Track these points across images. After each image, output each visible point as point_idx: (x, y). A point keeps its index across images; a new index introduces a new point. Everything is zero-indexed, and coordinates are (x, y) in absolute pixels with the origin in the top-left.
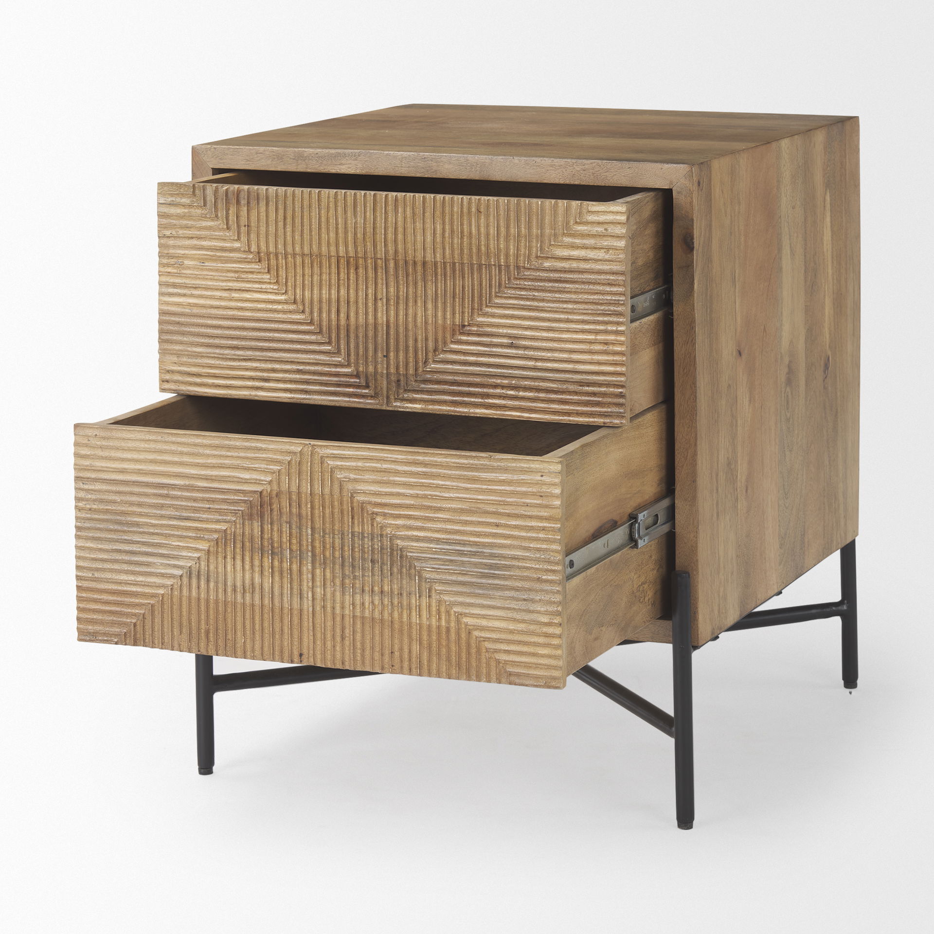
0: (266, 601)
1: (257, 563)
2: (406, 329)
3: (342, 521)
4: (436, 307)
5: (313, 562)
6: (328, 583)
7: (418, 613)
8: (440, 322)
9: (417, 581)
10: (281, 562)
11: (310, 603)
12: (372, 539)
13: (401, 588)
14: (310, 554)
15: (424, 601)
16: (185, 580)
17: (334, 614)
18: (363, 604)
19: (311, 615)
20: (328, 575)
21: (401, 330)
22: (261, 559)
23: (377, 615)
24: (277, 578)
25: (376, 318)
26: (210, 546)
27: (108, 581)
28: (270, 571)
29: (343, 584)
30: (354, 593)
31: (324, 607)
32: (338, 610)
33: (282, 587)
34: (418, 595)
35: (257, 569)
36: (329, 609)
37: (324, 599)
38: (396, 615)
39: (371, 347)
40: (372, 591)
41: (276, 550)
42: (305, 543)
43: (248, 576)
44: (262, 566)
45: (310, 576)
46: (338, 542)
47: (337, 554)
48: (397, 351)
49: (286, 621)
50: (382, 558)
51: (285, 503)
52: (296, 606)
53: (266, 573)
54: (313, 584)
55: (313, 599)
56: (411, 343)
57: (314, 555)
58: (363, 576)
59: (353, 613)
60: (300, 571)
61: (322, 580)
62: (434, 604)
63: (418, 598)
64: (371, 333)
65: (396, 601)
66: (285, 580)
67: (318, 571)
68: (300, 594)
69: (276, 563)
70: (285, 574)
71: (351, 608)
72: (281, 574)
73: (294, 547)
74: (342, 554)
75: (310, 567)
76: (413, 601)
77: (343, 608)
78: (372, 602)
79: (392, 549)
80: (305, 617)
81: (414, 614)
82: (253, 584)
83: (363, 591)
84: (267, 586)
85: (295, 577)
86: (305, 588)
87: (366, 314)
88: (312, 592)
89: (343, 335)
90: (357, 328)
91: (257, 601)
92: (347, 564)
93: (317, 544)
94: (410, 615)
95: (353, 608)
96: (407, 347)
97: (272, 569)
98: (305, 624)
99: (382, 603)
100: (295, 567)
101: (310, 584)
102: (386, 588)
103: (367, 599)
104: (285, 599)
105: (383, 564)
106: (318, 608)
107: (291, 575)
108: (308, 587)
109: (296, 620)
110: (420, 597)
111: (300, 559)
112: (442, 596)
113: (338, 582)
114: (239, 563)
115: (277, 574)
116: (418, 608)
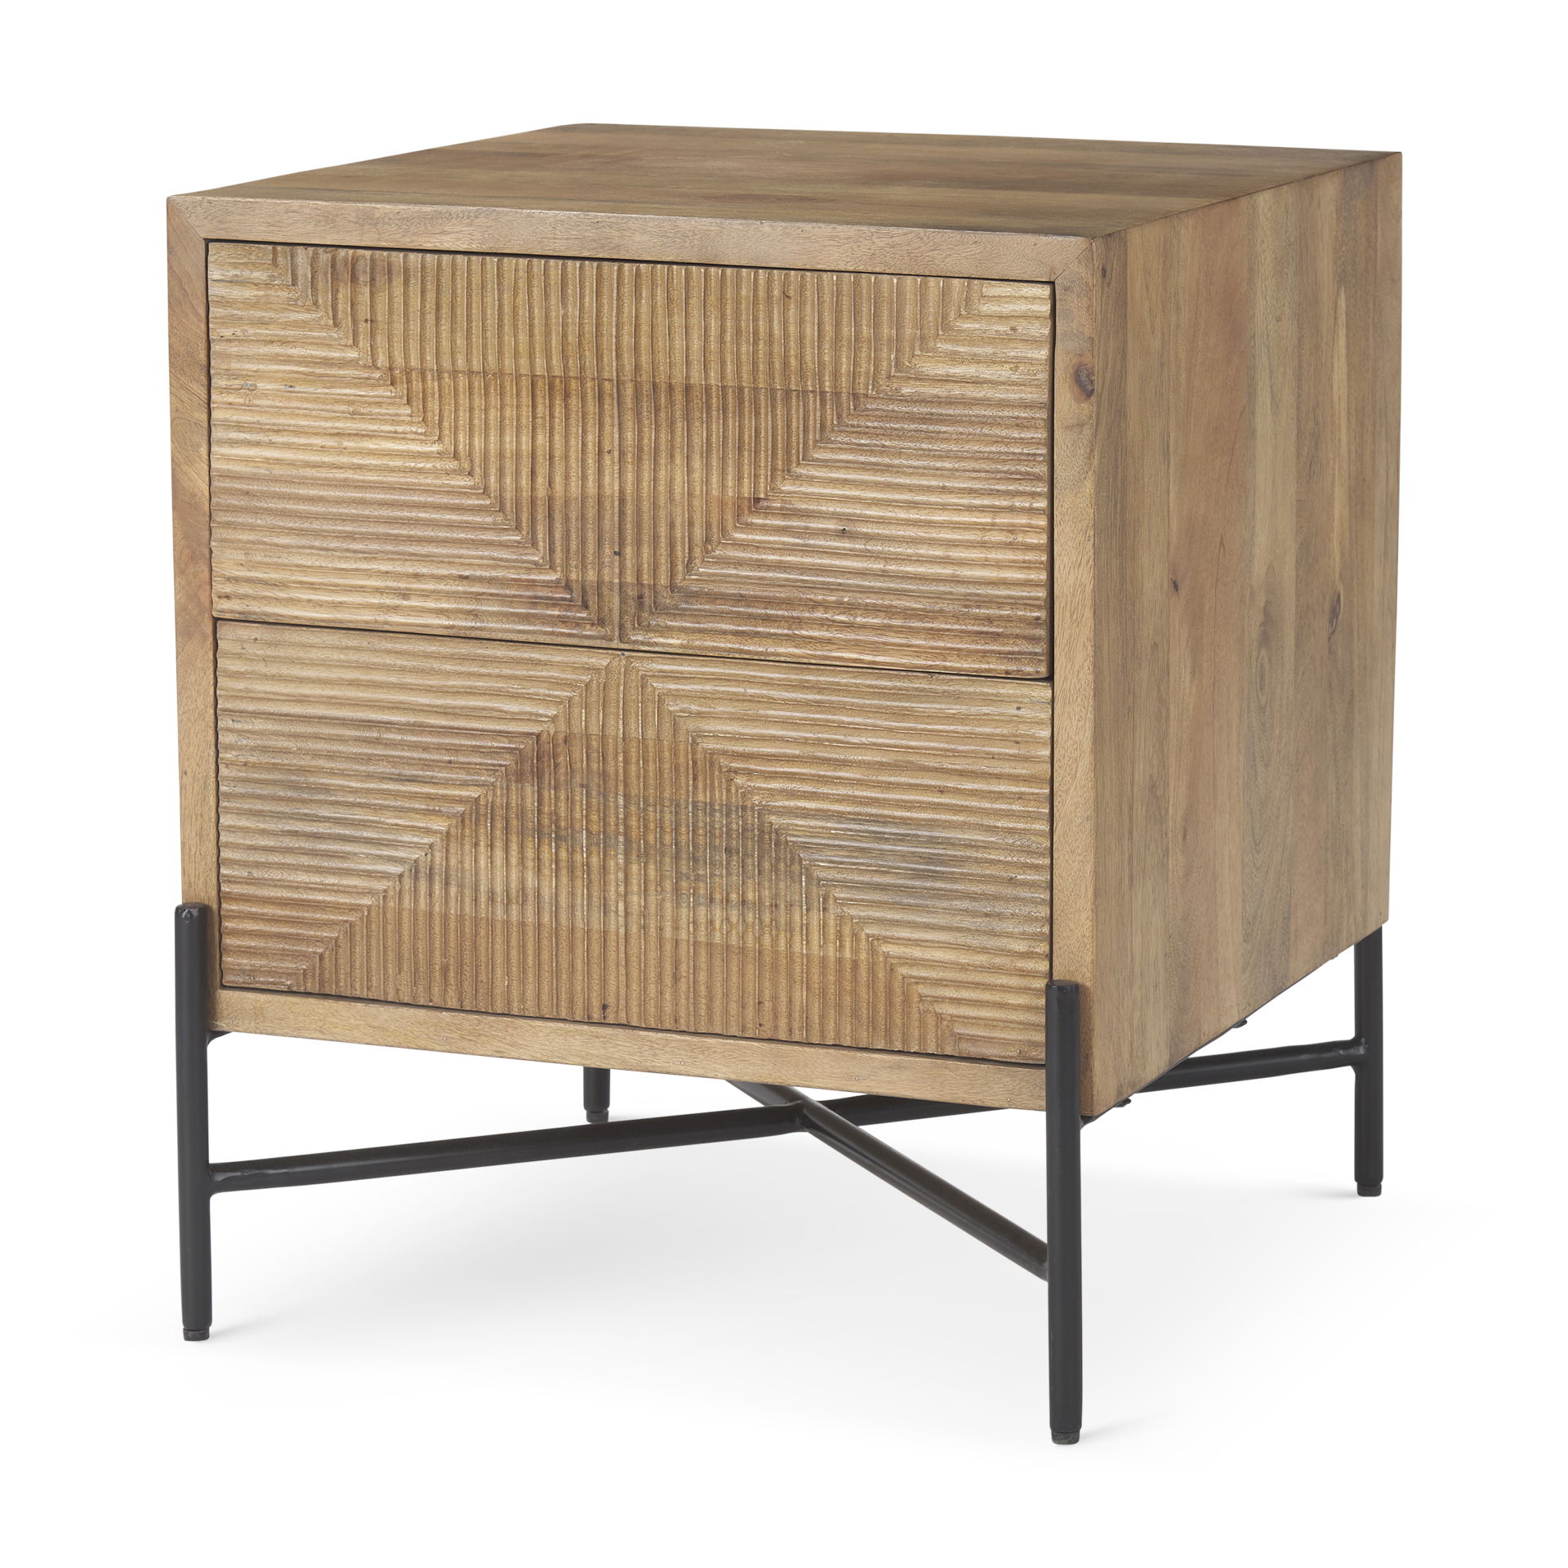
0: (546, 918)
1: (530, 853)
2: (655, 506)
3: (676, 783)
4: (708, 467)
5: (627, 853)
6: (652, 888)
7: (804, 937)
8: (715, 492)
9: (804, 884)
10: (571, 852)
11: (621, 920)
12: (728, 815)
13: (777, 895)
14: (621, 839)
15: (815, 918)
16: (407, 882)
17: (661, 939)
18: (711, 922)
19: (622, 941)
20: (652, 873)
21: (646, 506)
22: (539, 846)
23: (734, 940)
24: (564, 880)
25: (600, 486)
26: (450, 826)
27: (275, 884)
28: (554, 866)
29: (677, 890)
30: (696, 904)
31: (645, 927)
32: (668, 933)
33: (573, 894)
34: (804, 907)
35: (530, 864)
36: (652, 931)
37: (644, 915)
38: (767, 940)
39: (591, 537)
40: (727, 901)
41: (563, 833)
42: (612, 820)
43: (514, 876)
44: (539, 859)
45: (621, 875)
46: (668, 818)
47: (667, 839)
48: (638, 543)
49: (580, 951)
50: (744, 846)
51: (578, 753)
52: (596, 925)
53: (546, 871)
54: (626, 888)
55: (627, 914)
56: (663, 530)
57: (628, 841)
58: (712, 875)
59: (695, 937)
60: (604, 868)
61: (642, 881)
62: (831, 923)
63: (804, 912)
64: (591, 513)
65: (767, 918)
66: (578, 882)
67: (634, 868)
68: (605, 905)
69: (563, 854)
70: (578, 873)
71: (691, 929)
72: (572, 872)
73: (594, 828)
74: (676, 839)
75: (621, 861)
76: (797, 918)
77: (676, 928)
78: (727, 919)
79: (761, 831)
80: (612, 944)
81: (797, 938)
82: (523, 889)
83: (712, 900)
84: (546, 893)
85: (595, 877)
86: (612, 895)
87: (584, 478)
88: (625, 902)
89: (541, 516)
90: (567, 503)
91: (530, 918)
92: (684, 856)
93: (633, 822)
94: (790, 943)
95: (694, 929)
96: (655, 538)
97: (556, 865)
98: (612, 955)
99: (744, 921)
100: (595, 861)
101: (622, 889)
102: (750, 896)
103: (718, 913)
104: (578, 914)
105: (745, 855)
106: (634, 929)
107: (588, 875)
108: (618, 893)
109: (596, 949)
110: (808, 910)
111: (604, 847)
112: (845, 909)
113: (668, 885)
114: (499, 853)
115: (564, 872)
116: (804, 928)
